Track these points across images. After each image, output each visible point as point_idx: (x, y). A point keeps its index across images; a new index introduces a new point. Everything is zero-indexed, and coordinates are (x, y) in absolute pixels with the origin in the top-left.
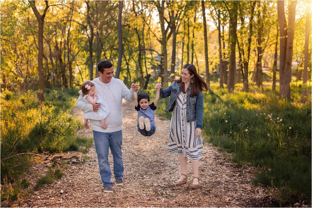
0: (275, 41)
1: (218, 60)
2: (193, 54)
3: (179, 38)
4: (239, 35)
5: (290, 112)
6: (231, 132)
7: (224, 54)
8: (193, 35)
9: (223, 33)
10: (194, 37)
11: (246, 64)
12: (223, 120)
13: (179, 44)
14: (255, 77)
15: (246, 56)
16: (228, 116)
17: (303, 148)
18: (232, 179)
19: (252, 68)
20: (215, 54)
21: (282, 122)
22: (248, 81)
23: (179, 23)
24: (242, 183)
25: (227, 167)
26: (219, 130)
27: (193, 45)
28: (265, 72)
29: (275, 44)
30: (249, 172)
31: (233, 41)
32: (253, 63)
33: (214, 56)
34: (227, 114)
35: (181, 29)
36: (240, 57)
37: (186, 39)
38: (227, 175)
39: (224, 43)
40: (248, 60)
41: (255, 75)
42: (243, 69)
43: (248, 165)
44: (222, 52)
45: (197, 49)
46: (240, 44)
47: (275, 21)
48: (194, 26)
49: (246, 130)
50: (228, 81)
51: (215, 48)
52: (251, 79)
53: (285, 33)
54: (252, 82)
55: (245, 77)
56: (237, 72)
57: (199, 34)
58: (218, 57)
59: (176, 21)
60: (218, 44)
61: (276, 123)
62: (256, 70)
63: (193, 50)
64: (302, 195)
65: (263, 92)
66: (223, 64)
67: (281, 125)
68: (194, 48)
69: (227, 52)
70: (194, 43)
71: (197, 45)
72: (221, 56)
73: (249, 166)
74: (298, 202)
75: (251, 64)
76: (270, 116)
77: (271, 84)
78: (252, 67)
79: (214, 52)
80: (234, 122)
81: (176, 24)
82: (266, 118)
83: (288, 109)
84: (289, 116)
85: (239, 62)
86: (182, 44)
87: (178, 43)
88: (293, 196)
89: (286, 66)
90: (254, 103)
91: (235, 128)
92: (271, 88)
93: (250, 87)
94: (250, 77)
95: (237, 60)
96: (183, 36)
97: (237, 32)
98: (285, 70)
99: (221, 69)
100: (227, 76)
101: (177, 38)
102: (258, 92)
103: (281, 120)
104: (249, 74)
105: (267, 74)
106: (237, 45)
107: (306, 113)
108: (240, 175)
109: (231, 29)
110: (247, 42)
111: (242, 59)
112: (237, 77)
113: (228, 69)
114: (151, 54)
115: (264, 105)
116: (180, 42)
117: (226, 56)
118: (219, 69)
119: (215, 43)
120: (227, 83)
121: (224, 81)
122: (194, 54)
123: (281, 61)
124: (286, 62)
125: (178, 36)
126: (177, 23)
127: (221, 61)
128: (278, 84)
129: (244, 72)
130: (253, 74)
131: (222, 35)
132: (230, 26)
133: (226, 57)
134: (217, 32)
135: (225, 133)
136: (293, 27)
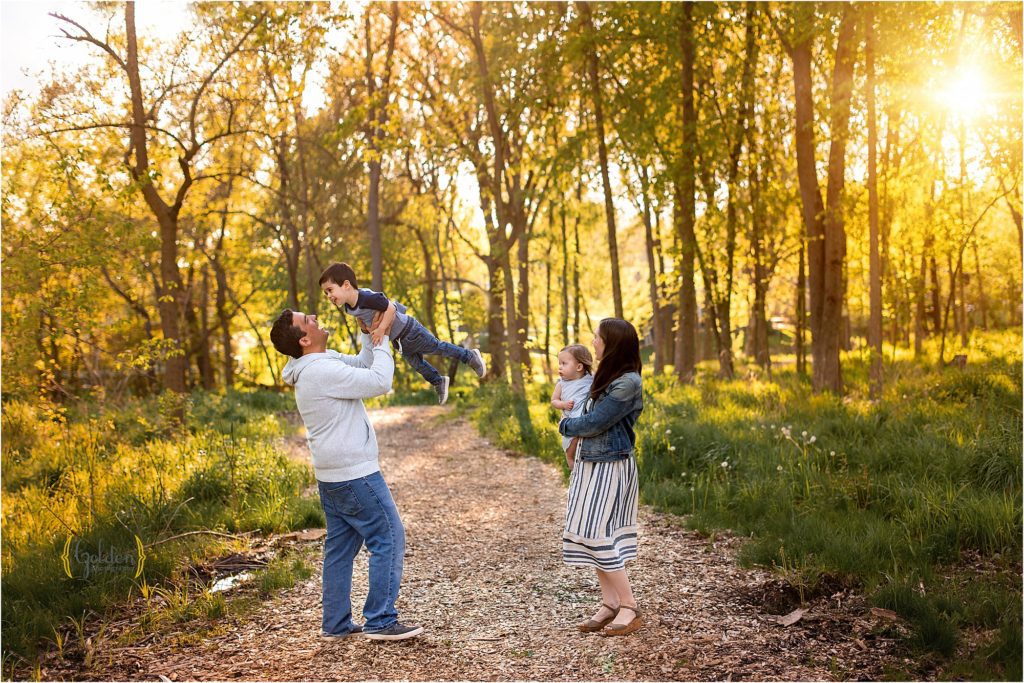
0: (797, 248)
1: (649, 307)
2: (577, 300)
3: (535, 248)
4: (700, 235)
5: (837, 422)
6: (683, 474)
7: (664, 285)
8: (577, 245)
9: (658, 233)
10: (578, 251)
11: (725, 306)
12: (664, 448)
13: (536, 265)
14: (751, 343)
15: (722, 286)
16: (677, 436)
17: (860, 491)
18: (689, 558)
19: (742, 317)
20: (638, 294)
21: (816, 443)
22: (730, 354)
23: (534, 206)
24: (713, 563)
25: (674, 538)
26: (655, 470)
27: (577, 276)
28: (780, 327)
29: (798, 255)
30: (729, 546)
31: (688, 249)
32: (744, 304)
33: (636, 301)
34: (673, 432)
35: (540, 223)
36: (707, 287)
37: (556, 253)
38: (677, 552)
39: (661, 259)
40: (729, 296)
41: (750, 338)
42: (718, 322)
43: (727, 535)
44: (658, 282)
45: (587, 287)
46: (705, 257)
47: (793, 192)
48: (577, 216)
49: (725, 464)
50: (678, 356)
51: (638, 277)
52: (742, 348)
53: (820, 228)
54: (744, 356)
55: (724, 341)
56: (702, 330)
57: (594, 240)
58: (649, 299)
59: (527, 202)
60: (646, 263)
61: (801, 445)
62: (753, 325)
63: (578, 289)
64: (850, 577)
65: (772, 378)
66: (662, 316)
67: (814, 450)
68: (581, 282)
69: (669, 281)
70: (580, 269)
71: (587, 274)
72: (654, 296)
73: (729, 536)
74: (841, 590)
75: (739, 307)
76: (786, 432)
77: (792, 358)
78: (740, 313)
79: (635, 290)
80: (694, 450)
81: (526, 210)
82: (777, 437)
83: (832, 415)
84: (834, 430)
85: (706, 303)
86: (545, 269)
87: (533, 262)
88: (828, 579)
89: (826, 306)
90: (748, 406)
91: (695, 463)
92: (793, 368)
93: (738, 369)
94: (737, 342)
95: (700, 298)
96: (547, 245)
97: (696, 229)
98: (825, 319)
99: (656, 330)
100: (674, 344)
101: (530, 250)
102: (758, 379)
103: (813, 439)
104: (733, 335)
105: (785, 332)
106: (696, 261)
107: (877, 421)
108: (706, 552)
109: (679, 220)
110: (724, 251)
111: (714, 293)
112: (702, 344)
113: (677, 323)
114: (459, 289)
115: (772, 408)
116: (541, 261)
117: (669, 291)
118: (652, 331)
119: (638, 262)
120: (677, 362)
121: (665, 358)
122: (580, 301)
123: (812, 295)
124: (826, 296)
125: (532, 244)
126: (529, 207)
127: (656, 306)
128: (810, 358)
129: (719, 330)
130: (746, 335)
131: (654, 237)
132: (675, 211)
133: (668, 295)
134: (643, 231)
135: (670, 477)
136: (837, 211)
